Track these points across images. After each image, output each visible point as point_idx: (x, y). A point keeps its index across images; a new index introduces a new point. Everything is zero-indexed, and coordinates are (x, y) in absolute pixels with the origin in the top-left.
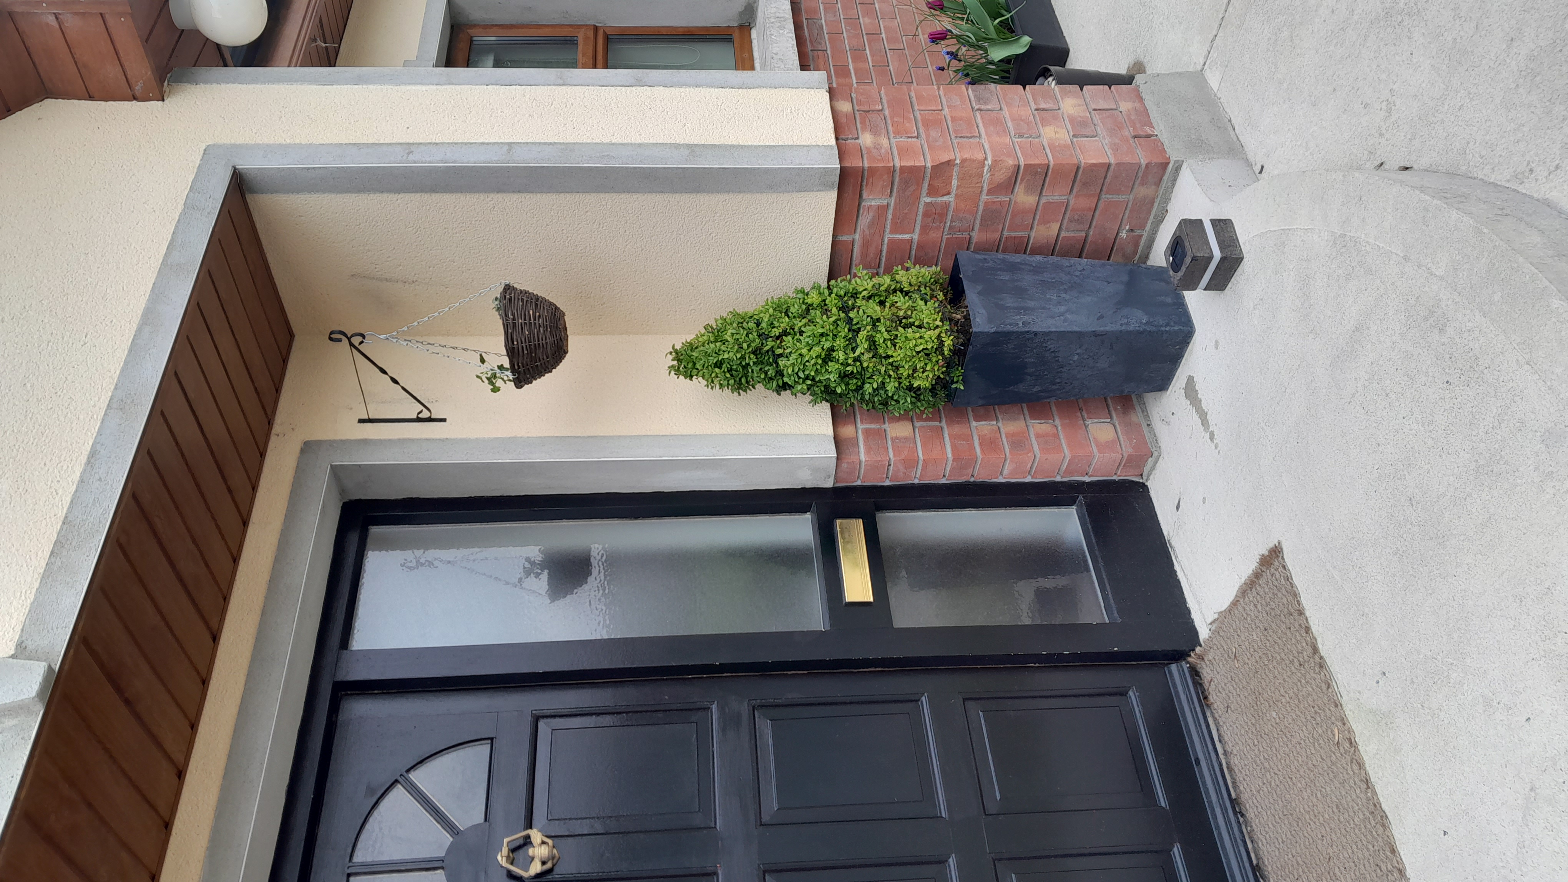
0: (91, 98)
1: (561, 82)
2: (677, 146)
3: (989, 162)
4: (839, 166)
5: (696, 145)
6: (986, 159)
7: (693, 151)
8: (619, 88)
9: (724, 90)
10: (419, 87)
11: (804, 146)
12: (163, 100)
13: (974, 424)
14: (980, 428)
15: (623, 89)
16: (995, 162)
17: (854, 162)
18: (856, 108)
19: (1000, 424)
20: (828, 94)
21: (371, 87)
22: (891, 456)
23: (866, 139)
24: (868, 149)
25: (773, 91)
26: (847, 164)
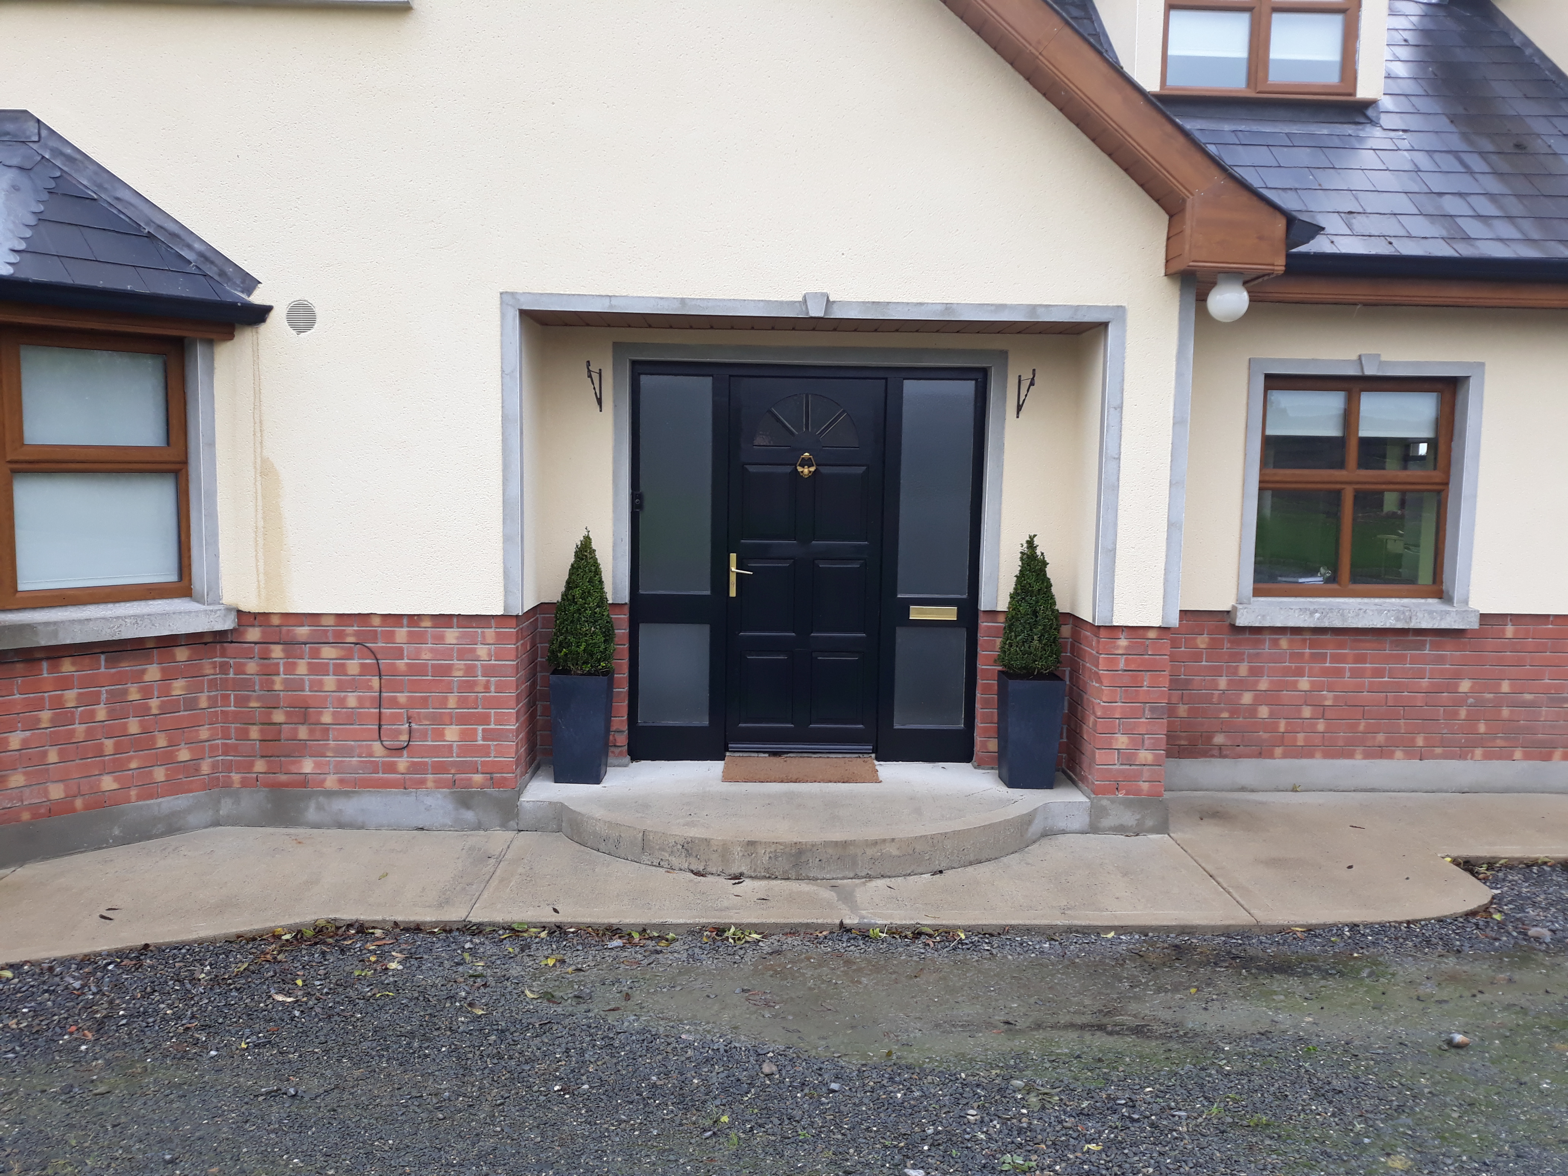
0: (1168, 239)
4: (1097, 625)
6: (1103, 702)
10: (1172, 407)
11: (1113, 609)
12: (1165, 276)
17: (1103, 633)
18: (1150, 641)
20: (1159, 626)
21: (1173, 383)
22: (985, 638)
23: (1123, 643)
24: (1115, 643)
26: (1102, 630)
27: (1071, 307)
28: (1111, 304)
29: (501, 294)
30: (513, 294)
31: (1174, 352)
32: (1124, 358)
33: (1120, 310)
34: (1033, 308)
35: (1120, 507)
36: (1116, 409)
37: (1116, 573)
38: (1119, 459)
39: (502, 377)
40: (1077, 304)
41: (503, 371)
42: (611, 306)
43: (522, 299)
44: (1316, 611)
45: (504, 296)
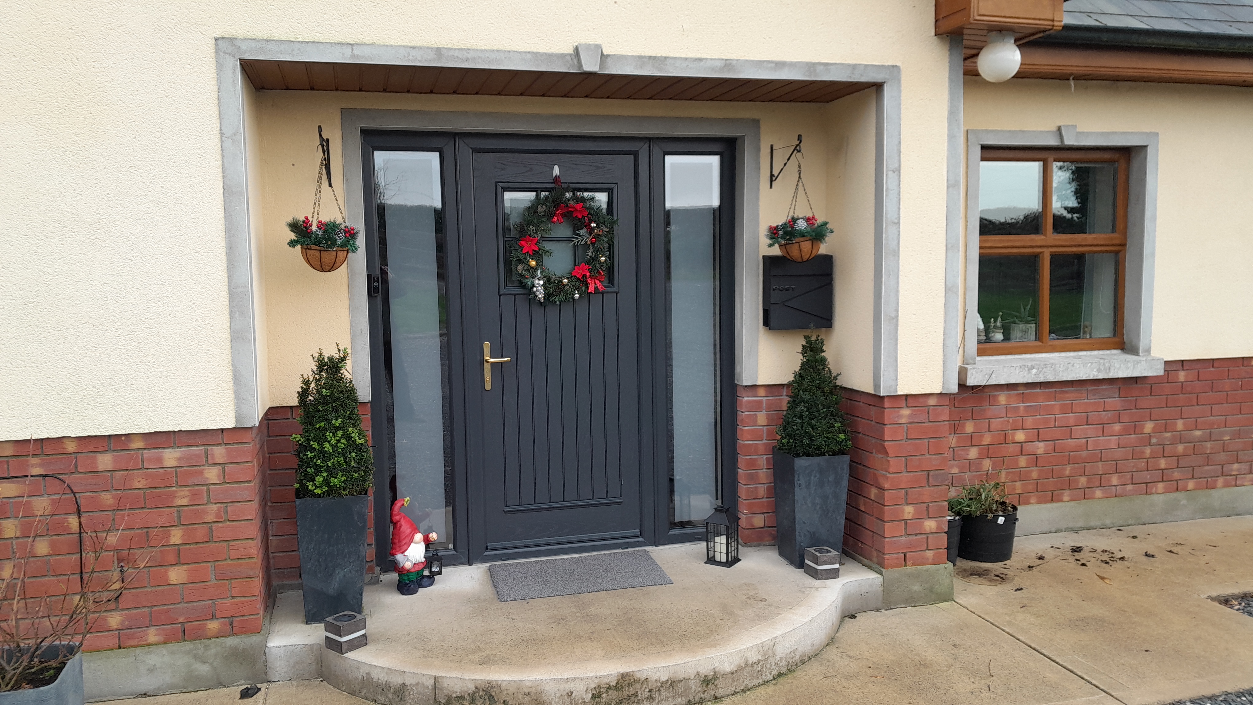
1: (949, 246)
2: (897, 311)
3: (888, 475)
4: (882, 395)
5: (898, 321)
6: (890, 473)
7: (893, 319)
8: (944, 278)
9: (942, 336)
10: (945, 170)
11: (897, 378)
12: (936, 35)
13: (765, 457)
14: (763, 460)
15: (944, 281)
16: (888, 478)
17: (887, 404)
18: (931, 408)
19: (764, 470)
20: (939, 392)
21: (946, 144)
22: (746, 413)
23: (906, 412)
24: (898, 412)
25: (941, 363)
26: (886, 400)
27: (849, 65)
28: (886, 64)
29: (216, 39)
30: (231, 40)
31: (946, 114)
32: (900, 119)
33: (895, 69)
34: (812, 66)
35: (901, 273)
36: (894, 172)
37: (899, 341)
38: (899, 223)
39: (222, 141)
40: (854, 62)
41: (222, 134)
42: (353, 56)
43: (244, 46)
44: (1033, 367)
45: (220, 42)
